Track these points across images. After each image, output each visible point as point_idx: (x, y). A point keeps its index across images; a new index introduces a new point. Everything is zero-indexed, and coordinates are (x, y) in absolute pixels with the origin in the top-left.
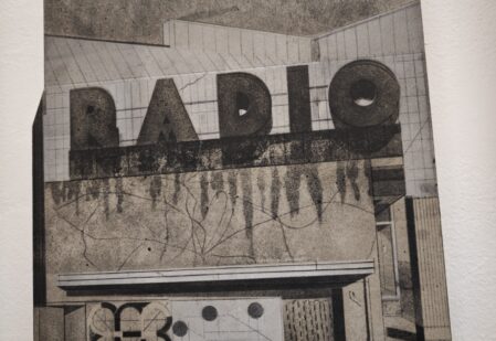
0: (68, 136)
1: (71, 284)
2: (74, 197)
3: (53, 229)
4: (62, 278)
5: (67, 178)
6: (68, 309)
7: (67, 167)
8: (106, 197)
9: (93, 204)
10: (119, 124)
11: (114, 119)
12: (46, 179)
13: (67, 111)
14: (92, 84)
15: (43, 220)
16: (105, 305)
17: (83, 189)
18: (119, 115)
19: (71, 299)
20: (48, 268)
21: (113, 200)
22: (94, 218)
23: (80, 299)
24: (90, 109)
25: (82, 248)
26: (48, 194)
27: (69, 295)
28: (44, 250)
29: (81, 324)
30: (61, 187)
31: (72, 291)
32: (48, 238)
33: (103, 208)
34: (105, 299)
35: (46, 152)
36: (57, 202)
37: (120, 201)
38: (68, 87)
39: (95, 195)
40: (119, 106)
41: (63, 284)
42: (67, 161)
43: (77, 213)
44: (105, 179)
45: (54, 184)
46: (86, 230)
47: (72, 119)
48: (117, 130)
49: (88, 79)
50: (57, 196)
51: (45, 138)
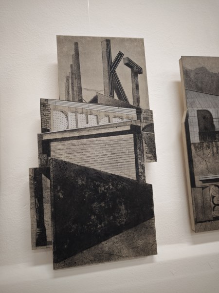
0: (198, 127)
1: (204, 179)
2: (202, 148)
3: (196, 160)
4: (200, 177)
5: (199, 142)
6: (203, 188)
7: (198, 137)
8: (212, 148)
9: (208, 151)
10: (215, 123)
11: (213, 121)
12: (192, 142)
13: (196, 118)
14: (204, 109)
15: (192, 157)
16: (216, 186)
17: (205, 146)
18: (214, 120)
19: (204, 184)
20: (195, 174)
21: (215, 149)
22: (209, 155)
23: (207, 184)
24: (204, 118)
25: (206, 166)
26: (193, 147)
27: (203, 183)
28: (193, 167)
29: (208, 193)
30: (197, 145)
31: (204, 181)
32: (194, 163)
33: (212, 152)
34: (215, 183)
35: (190, 133)
36: (196, 150)
37: (217, 149)
38: (196, 109)
39: (209, 147)
40: (214, 117)
41: (201, 179)
42: (198, 135)
43: (203, 154)
44: (212, 142)
45: (194, 144)
46: (207, 160)
47: (198, 121)
48: (214, 125)
49: (202, 106)
50: (196, 148)
51: (190, 127)
